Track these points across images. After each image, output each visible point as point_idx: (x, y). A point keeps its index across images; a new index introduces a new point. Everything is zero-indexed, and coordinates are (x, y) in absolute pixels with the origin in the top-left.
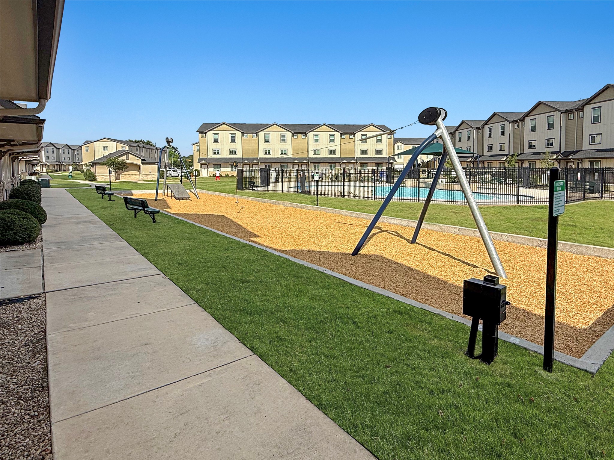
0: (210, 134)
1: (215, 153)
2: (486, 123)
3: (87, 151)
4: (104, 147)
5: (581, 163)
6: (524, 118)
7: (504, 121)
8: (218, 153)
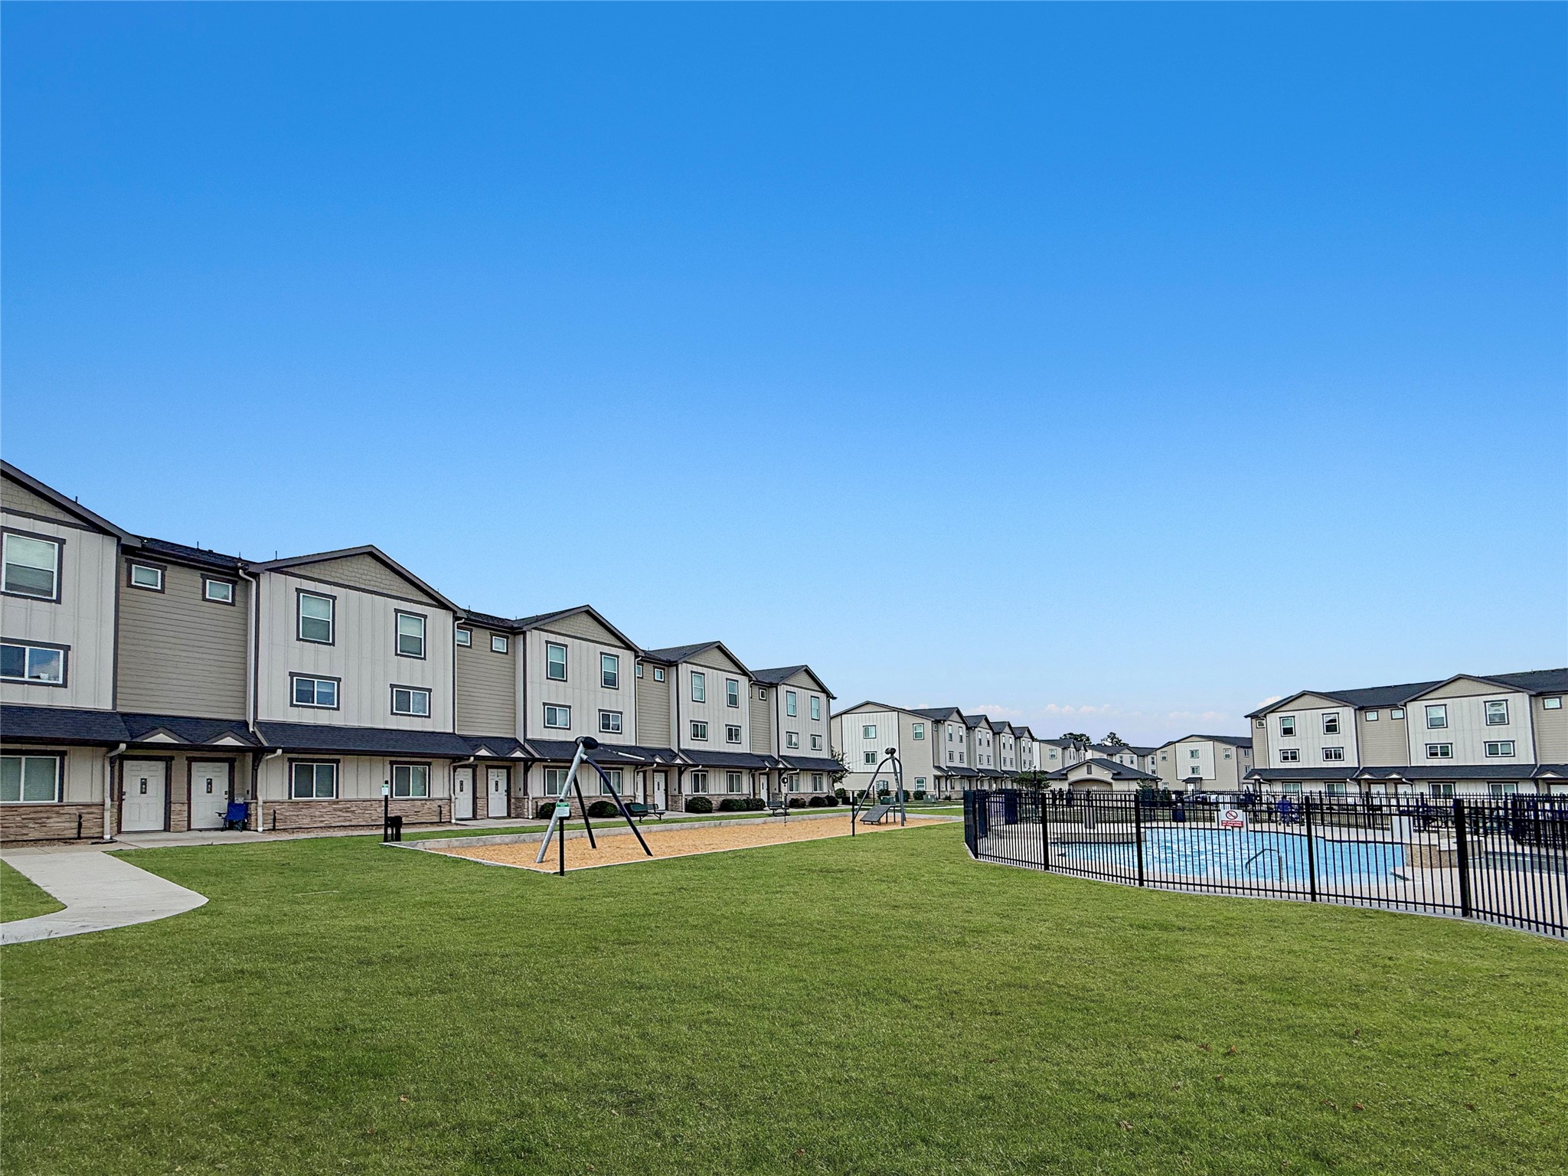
1: (1286, 758)
3: (1164, 758)
4: (1192, 752)
8: (1294, 758)
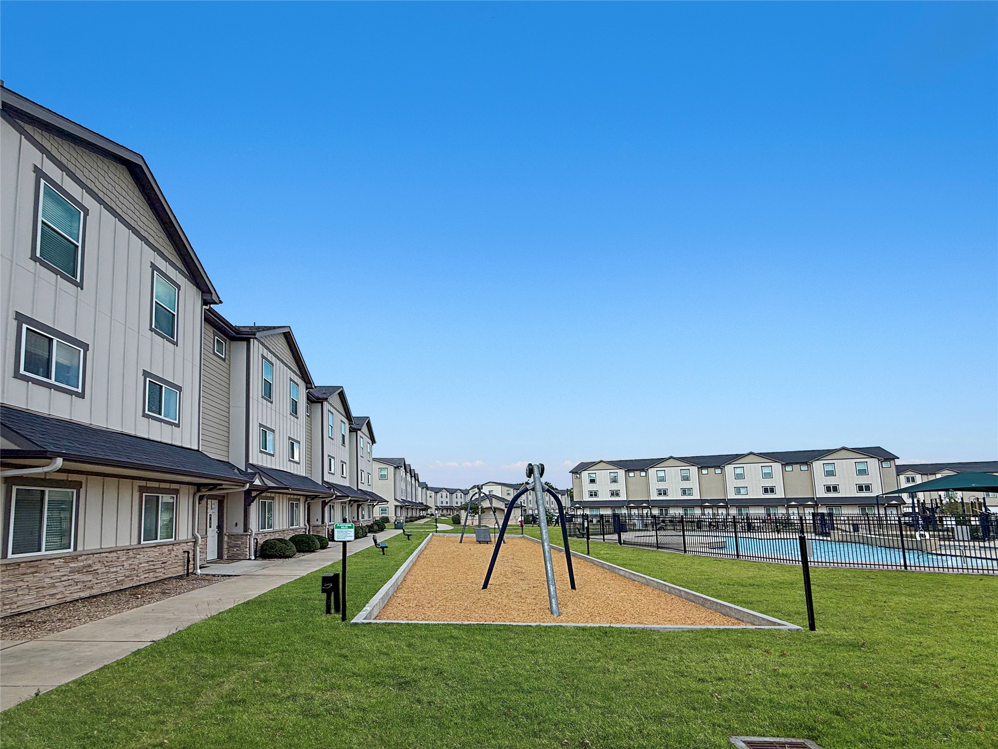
0: (585, 475)
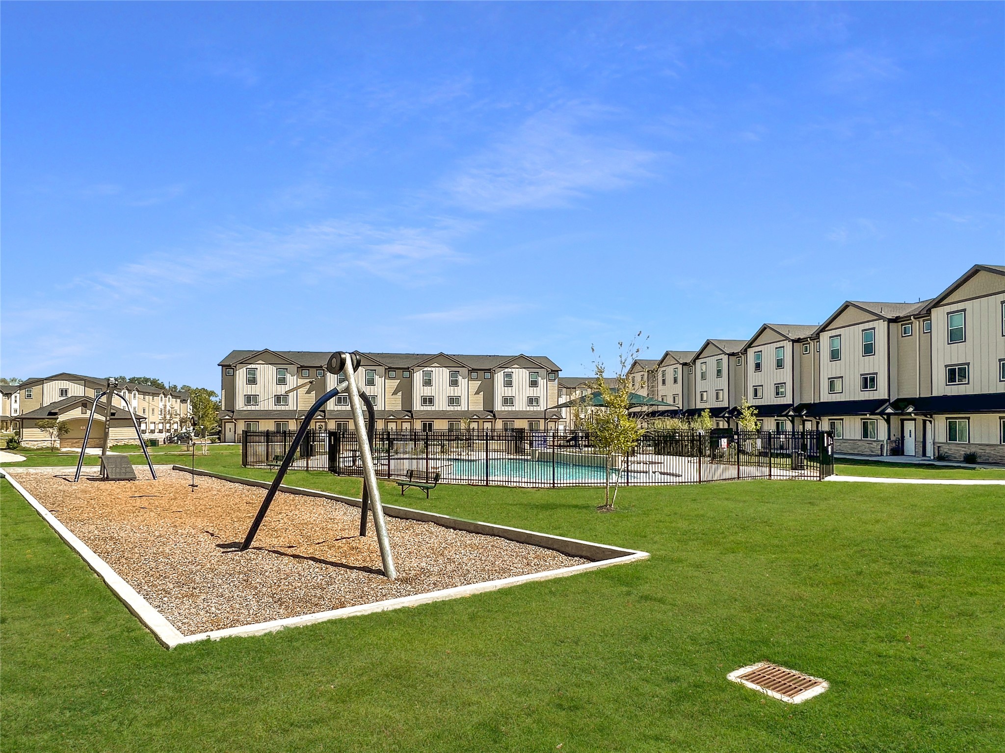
2: (750, 345)
5: (931, 422)
6: (818, 334)
7: (721, 354)
